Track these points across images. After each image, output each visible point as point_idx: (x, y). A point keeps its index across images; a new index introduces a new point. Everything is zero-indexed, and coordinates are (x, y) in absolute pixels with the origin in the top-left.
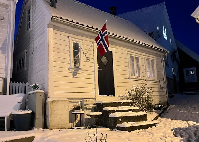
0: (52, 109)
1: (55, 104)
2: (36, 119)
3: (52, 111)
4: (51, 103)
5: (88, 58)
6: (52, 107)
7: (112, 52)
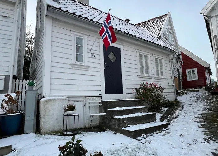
0: (46, 109)
1: (49, 103)
2: (25, 121)
3: (46, 111)
4: (44, 102)
5: (94, 54)
6: (45, 107)
7: (120, 49)
